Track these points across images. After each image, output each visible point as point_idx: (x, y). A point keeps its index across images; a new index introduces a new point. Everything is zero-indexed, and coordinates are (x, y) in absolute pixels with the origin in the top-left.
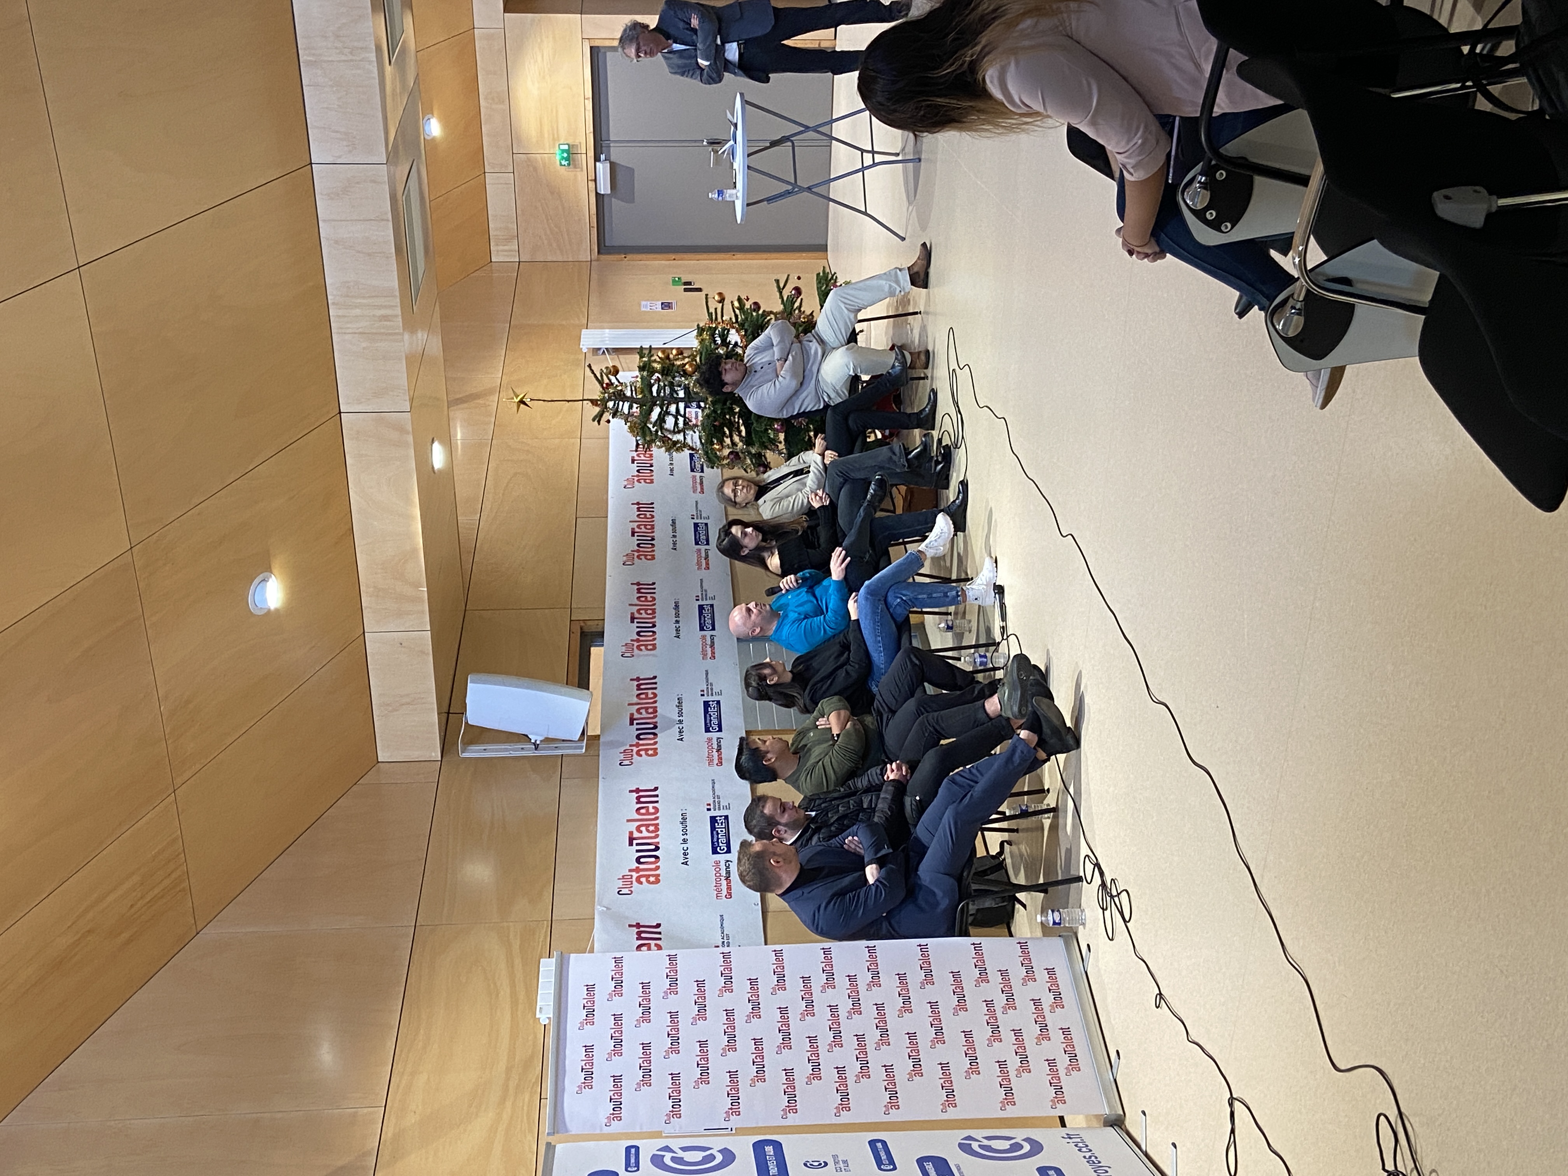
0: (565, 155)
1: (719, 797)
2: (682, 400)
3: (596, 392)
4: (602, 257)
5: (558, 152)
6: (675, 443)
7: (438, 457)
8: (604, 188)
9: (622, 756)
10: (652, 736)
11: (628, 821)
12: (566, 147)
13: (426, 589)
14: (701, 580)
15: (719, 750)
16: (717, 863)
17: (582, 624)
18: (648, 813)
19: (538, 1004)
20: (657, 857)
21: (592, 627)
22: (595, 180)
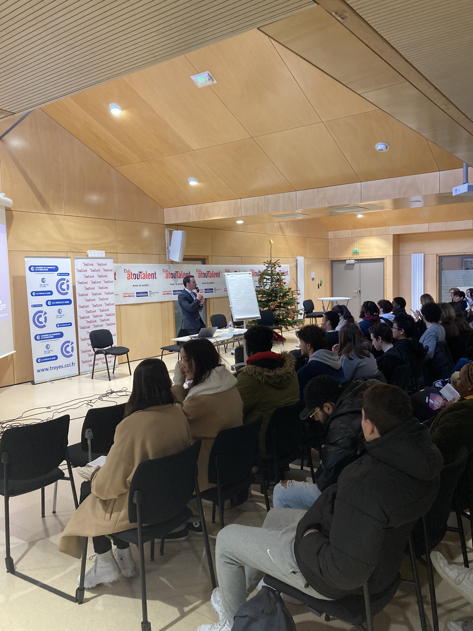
0: (356, 251)
1: (153, 294)
2: (271, 284)
3: (273, 261)
4: (330, 261)
5: (357, 249)
6: (260, 282)
7: (240, 222)
8: (348, 262)
9: (166, 269)
10: (172, 277)
11: (146, 272)
12: (358, 251)
13: (202, 220)
14: (221, 289)
15: (168, 294)
16: (134, 294)
17: (207, 259)
18: (148, 276)
19: (92, 251)
20: (135, 279)
21: (206, 261)
22: (350, 259)
